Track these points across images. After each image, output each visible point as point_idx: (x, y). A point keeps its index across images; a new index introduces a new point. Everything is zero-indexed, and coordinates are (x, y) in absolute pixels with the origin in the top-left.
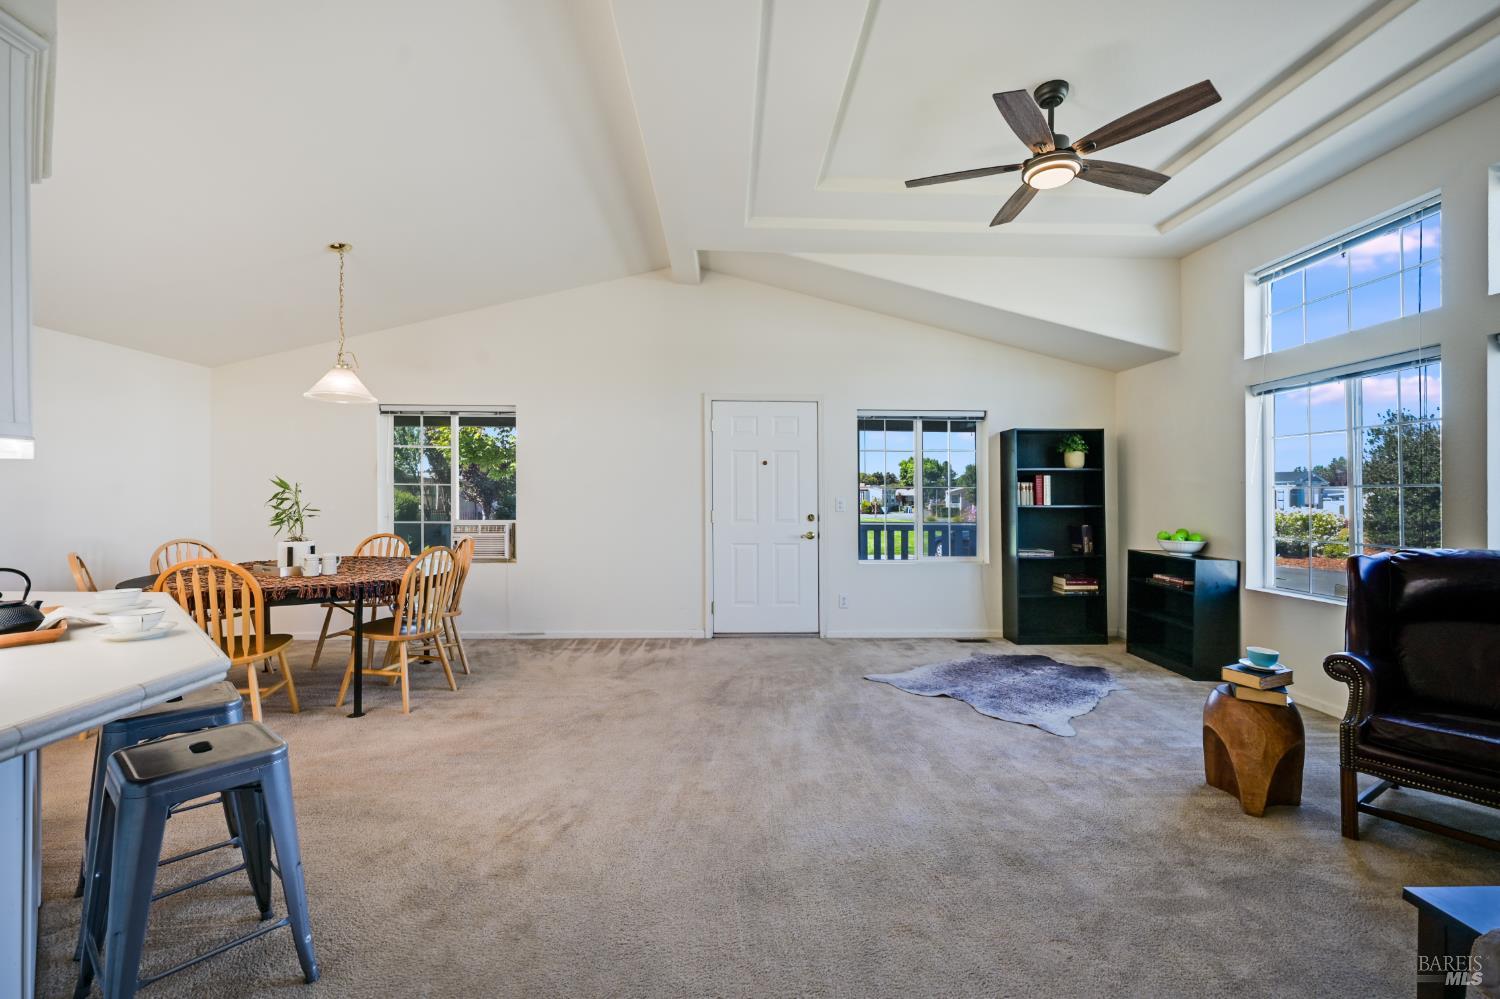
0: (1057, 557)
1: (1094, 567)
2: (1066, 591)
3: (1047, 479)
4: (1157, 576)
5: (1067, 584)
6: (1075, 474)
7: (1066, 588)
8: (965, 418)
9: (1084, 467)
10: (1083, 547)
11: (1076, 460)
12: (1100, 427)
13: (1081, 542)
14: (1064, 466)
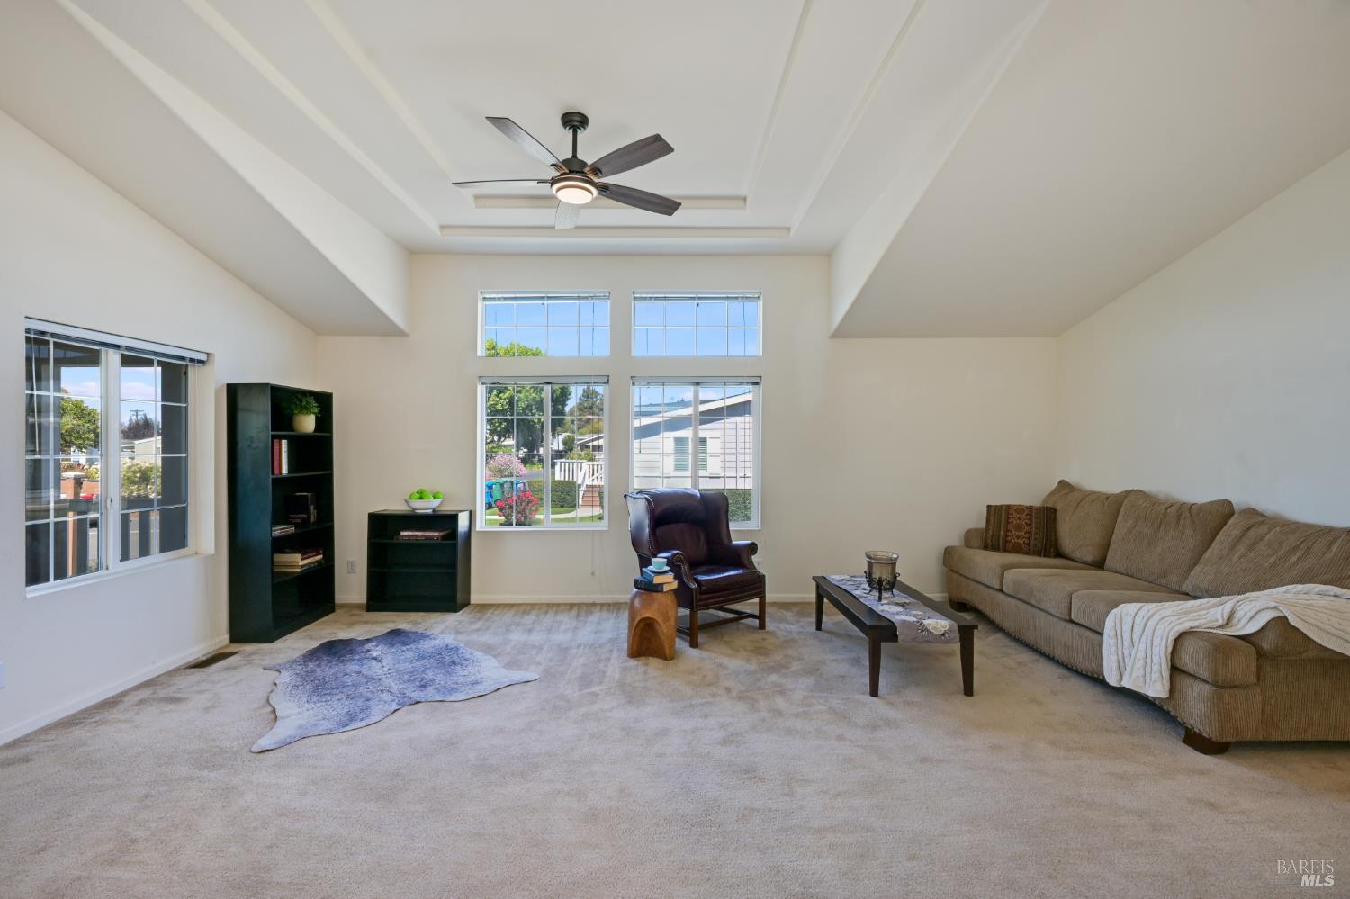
0: (299, 531)
1: (319, 536)
2: (302, 566)
3: (284, 443)
4: (404, 533)
5: (302, 559)
6: (307, 437)
7: (301, 563)
8: (183, 358)
9: (316, 430)
10: (309, 517)
11: (308, 423)
12: (329, 391)
13: (307, 511)
14: (293, 431)
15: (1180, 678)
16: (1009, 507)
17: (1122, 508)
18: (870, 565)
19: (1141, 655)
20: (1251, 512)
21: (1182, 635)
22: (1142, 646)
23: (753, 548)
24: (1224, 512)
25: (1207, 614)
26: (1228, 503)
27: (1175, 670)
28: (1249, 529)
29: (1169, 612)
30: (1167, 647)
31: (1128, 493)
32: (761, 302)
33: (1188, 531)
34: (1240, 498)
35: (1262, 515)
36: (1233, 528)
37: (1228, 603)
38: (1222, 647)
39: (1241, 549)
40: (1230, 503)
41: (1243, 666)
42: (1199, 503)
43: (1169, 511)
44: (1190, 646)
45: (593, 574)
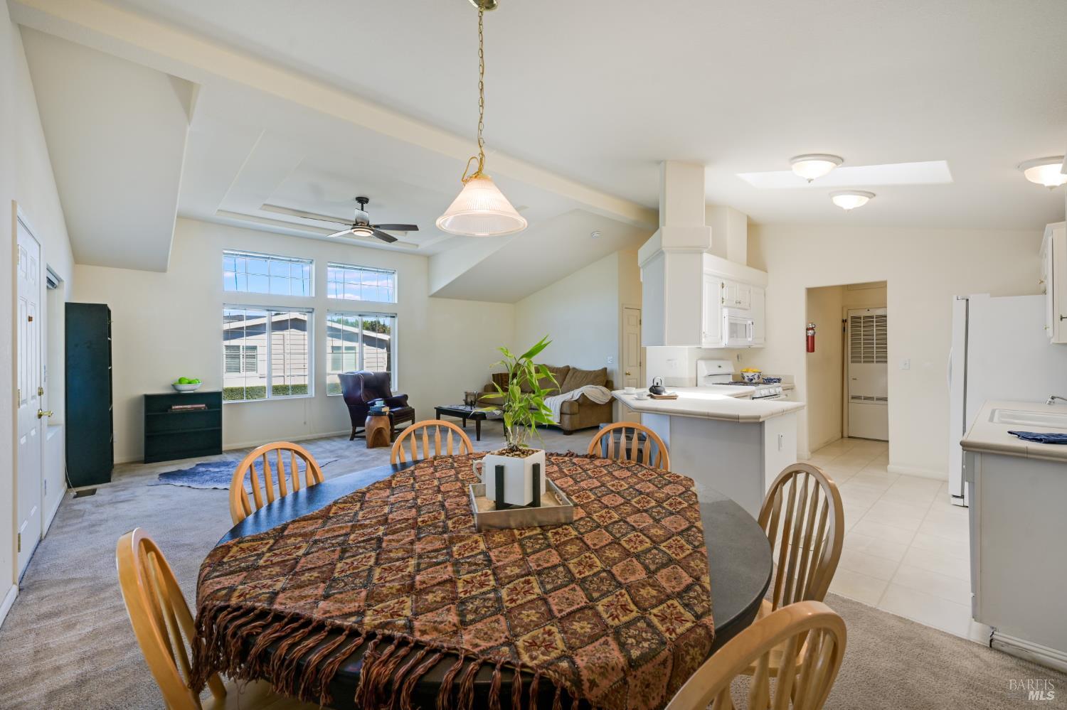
15: (564, 416)
16: (501, 374)
18: (467, 396)
20: (574, 369)
21: (563, 402)
23: (406, 397)
24: (567, 369)
25: (567, 396)
26: (568, 366)
27: (562, 413)
28: (574, 373)
29: (558, 398)
30: (559, 408)
32: (396, 276)
33: (560, 375)
34: (571, 365)
35: (577, 369)
36: (570, 373)
37: (572, 392)
38: (571, 403)
39: (573, 379)
41: (576, 408)
44: (565, 405)
45: (305, 423)
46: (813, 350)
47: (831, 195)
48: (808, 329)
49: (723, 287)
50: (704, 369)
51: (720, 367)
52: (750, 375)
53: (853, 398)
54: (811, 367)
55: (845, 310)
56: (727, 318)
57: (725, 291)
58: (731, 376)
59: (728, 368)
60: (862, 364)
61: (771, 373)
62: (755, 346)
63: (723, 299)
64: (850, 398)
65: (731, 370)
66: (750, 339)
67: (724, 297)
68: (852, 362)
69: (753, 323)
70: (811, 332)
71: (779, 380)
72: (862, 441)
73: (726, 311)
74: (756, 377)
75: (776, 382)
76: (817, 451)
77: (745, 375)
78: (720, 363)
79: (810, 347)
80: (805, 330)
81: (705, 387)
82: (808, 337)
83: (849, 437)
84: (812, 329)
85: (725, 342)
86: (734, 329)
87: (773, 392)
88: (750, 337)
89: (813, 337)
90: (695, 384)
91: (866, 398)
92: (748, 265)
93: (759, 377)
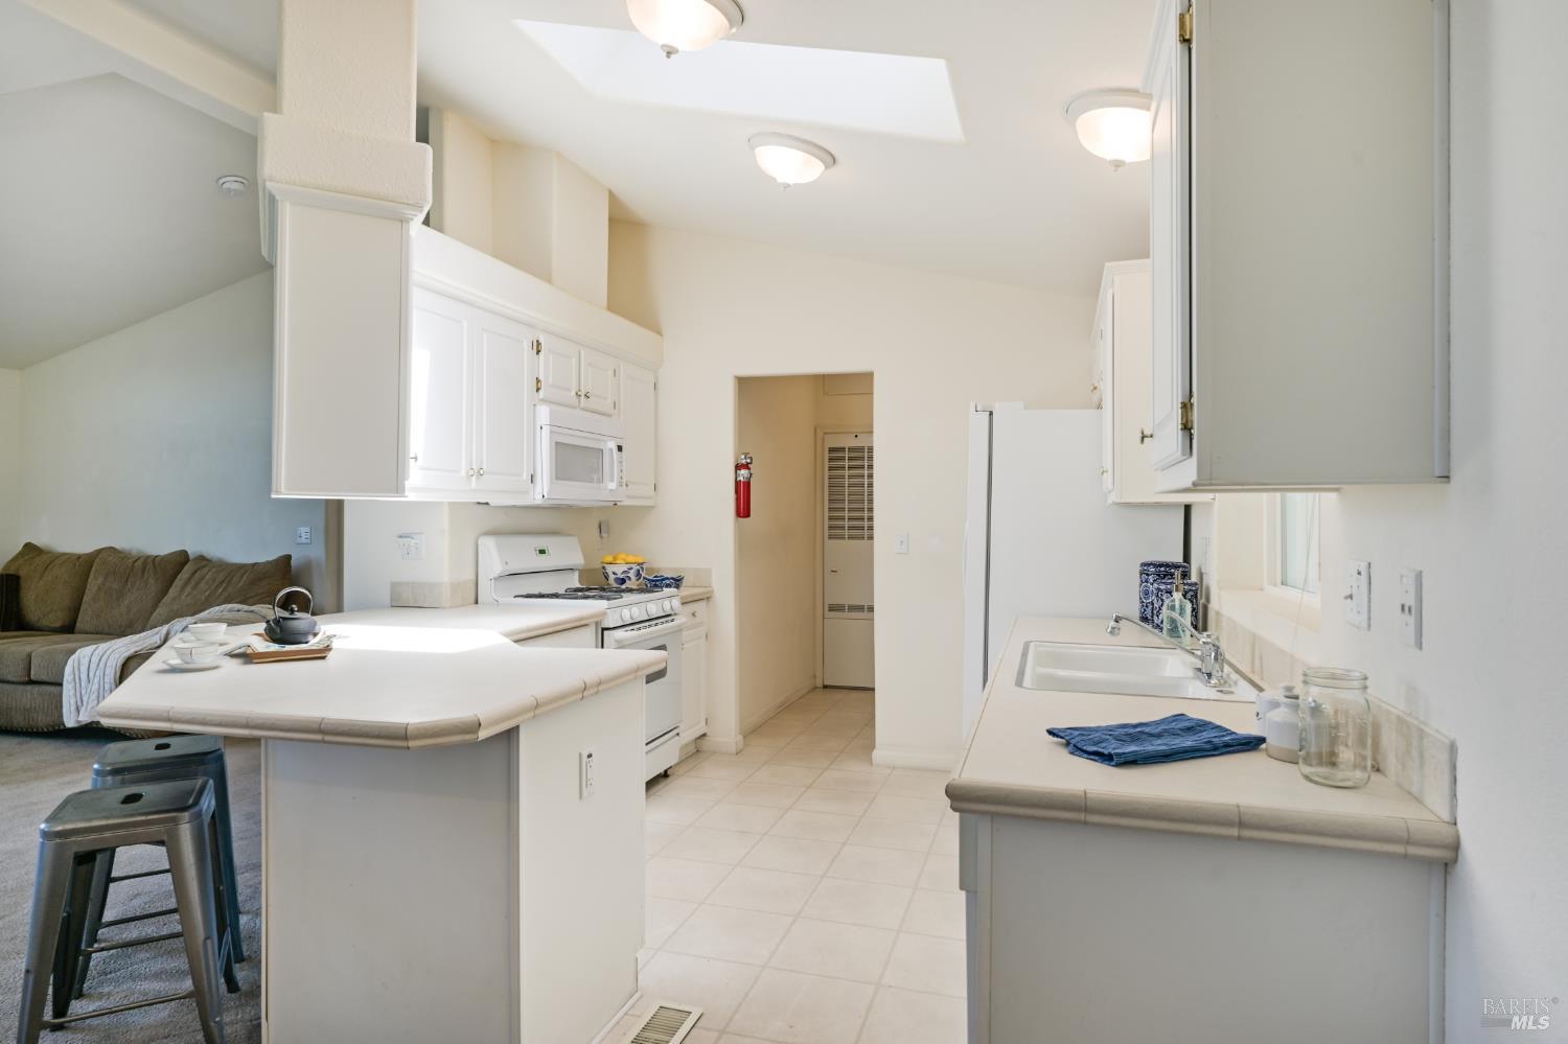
17: (95, 564)
19: (95, 687)
20: (202, 558)
21: (131, 657)
22: (96, 680)
24: (182, 559)
26: (184, 553)
28: (196, 572)
29: (121, 644)
30: (115, 673)
31: (99, 551)
33: (152, 581)
34: (193, 549)
35: (208, 560)
36: (187, 572)
40: (186, 552)
42: (162, 554)
43: (136, 564)
46: (747, 514)
47: (752, 142)
48: (738, 467)
49: (538, 352)
50: (494, 558)
51: (542, 552)
52: (619, 569)
53: (832, 608)
54: (744, 548)
55: (820, 434)
56: (546, 430)
57: (544, 366)
58: (576, 574)
59: (568, 553)
60: (846, 542)
61: (666, 565)
62: (627, 502)
63: (538, 381)
64: (827, 609)
65: (577, 559)
66: (612, 486)
67: (540, 378)
68: (830, 537)
69: (620, 448)
70: (743, 472)
71: (677, 582)
72: (846, 692)
73: (544, 414)
74: (632, 574)
75: (668, 586)
76: (754, 731)
77: (610, 569)
78: (542, 542)
79: (743, 510)
80: (733, 468)
81: (496, 605)
82: (737, 483)
83: (825, 687)
84: (746, 466)
85: (543, 490)
86: (573, 458)
87: (654, 609)
88: (612, 481)
89: (747, 484)
90: (473, 599)
91: (853, 608)
92: (610, 308)
93: (638, 574)
